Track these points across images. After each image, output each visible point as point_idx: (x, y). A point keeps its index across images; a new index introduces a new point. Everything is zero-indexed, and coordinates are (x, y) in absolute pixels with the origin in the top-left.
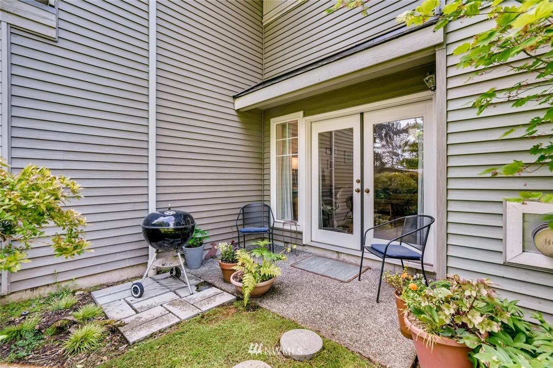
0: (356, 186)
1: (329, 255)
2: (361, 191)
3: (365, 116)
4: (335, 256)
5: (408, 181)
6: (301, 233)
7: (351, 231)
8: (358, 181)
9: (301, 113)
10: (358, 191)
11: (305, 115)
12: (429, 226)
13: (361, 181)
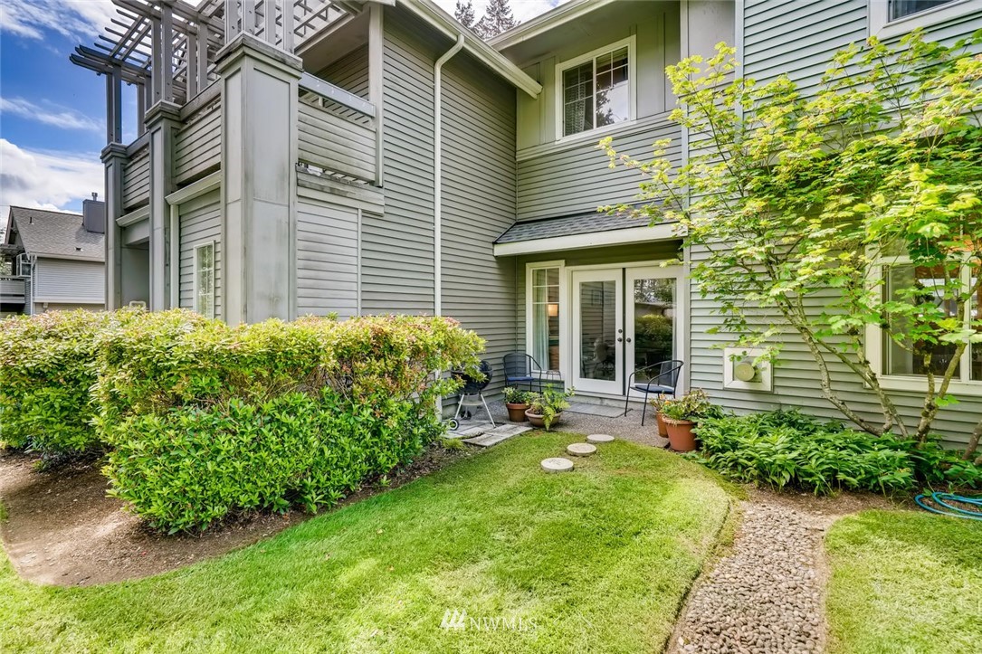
0: (619, 336)
1: (592, 401)
2: (623, 340)
3: (627, 271)
4: (598, 402)
5: (664, 327)
6: (563, 382)
7: (613, 379)
8: (620, 331)
9: (563, 261)
10: (620, 340)
11: (566, 264)
12: (679, 367)
13: (623, 331)
